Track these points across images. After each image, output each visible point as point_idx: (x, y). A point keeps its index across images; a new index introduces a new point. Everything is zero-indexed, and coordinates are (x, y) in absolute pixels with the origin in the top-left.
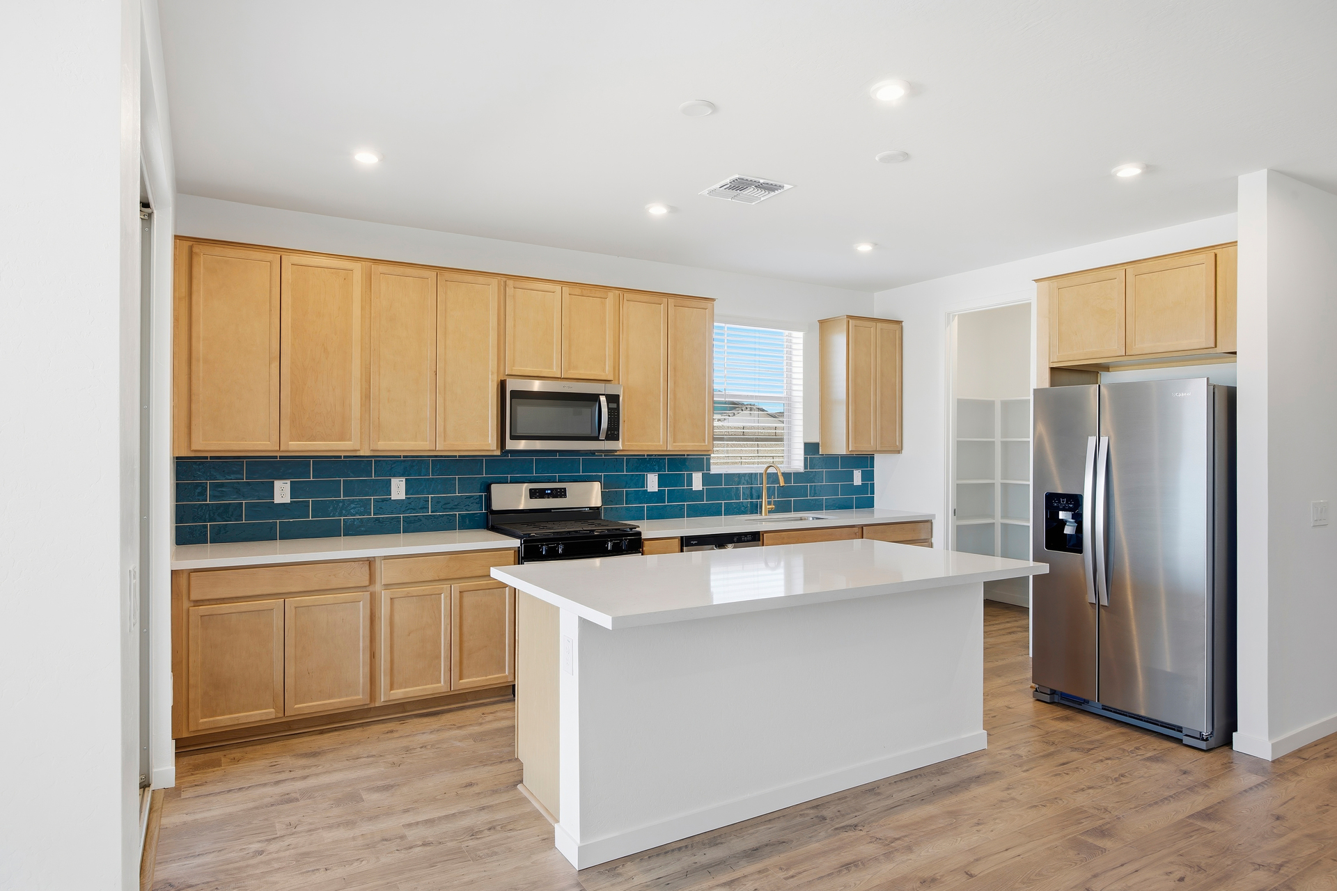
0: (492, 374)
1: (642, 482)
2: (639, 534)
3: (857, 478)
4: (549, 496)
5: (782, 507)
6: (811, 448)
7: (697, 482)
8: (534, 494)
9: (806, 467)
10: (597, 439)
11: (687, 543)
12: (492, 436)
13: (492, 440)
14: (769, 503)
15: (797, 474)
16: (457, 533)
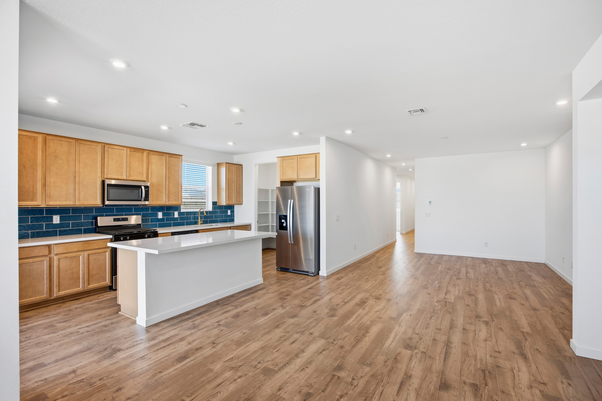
0: (99, 177)
1: (156, 215)
2: (157, 232)
3: (229, 213)
4: (121, 221)
5: (205, 222)
6: (214, 203)
7: (176, 215)
8: (115, 220)
9: (213, 209)
10: (141, 200)
11: (173, 234)
12: (99, 200)
13: (99, 201)
14: (201, 221)
15: (210, 212)
16: (83, 235)
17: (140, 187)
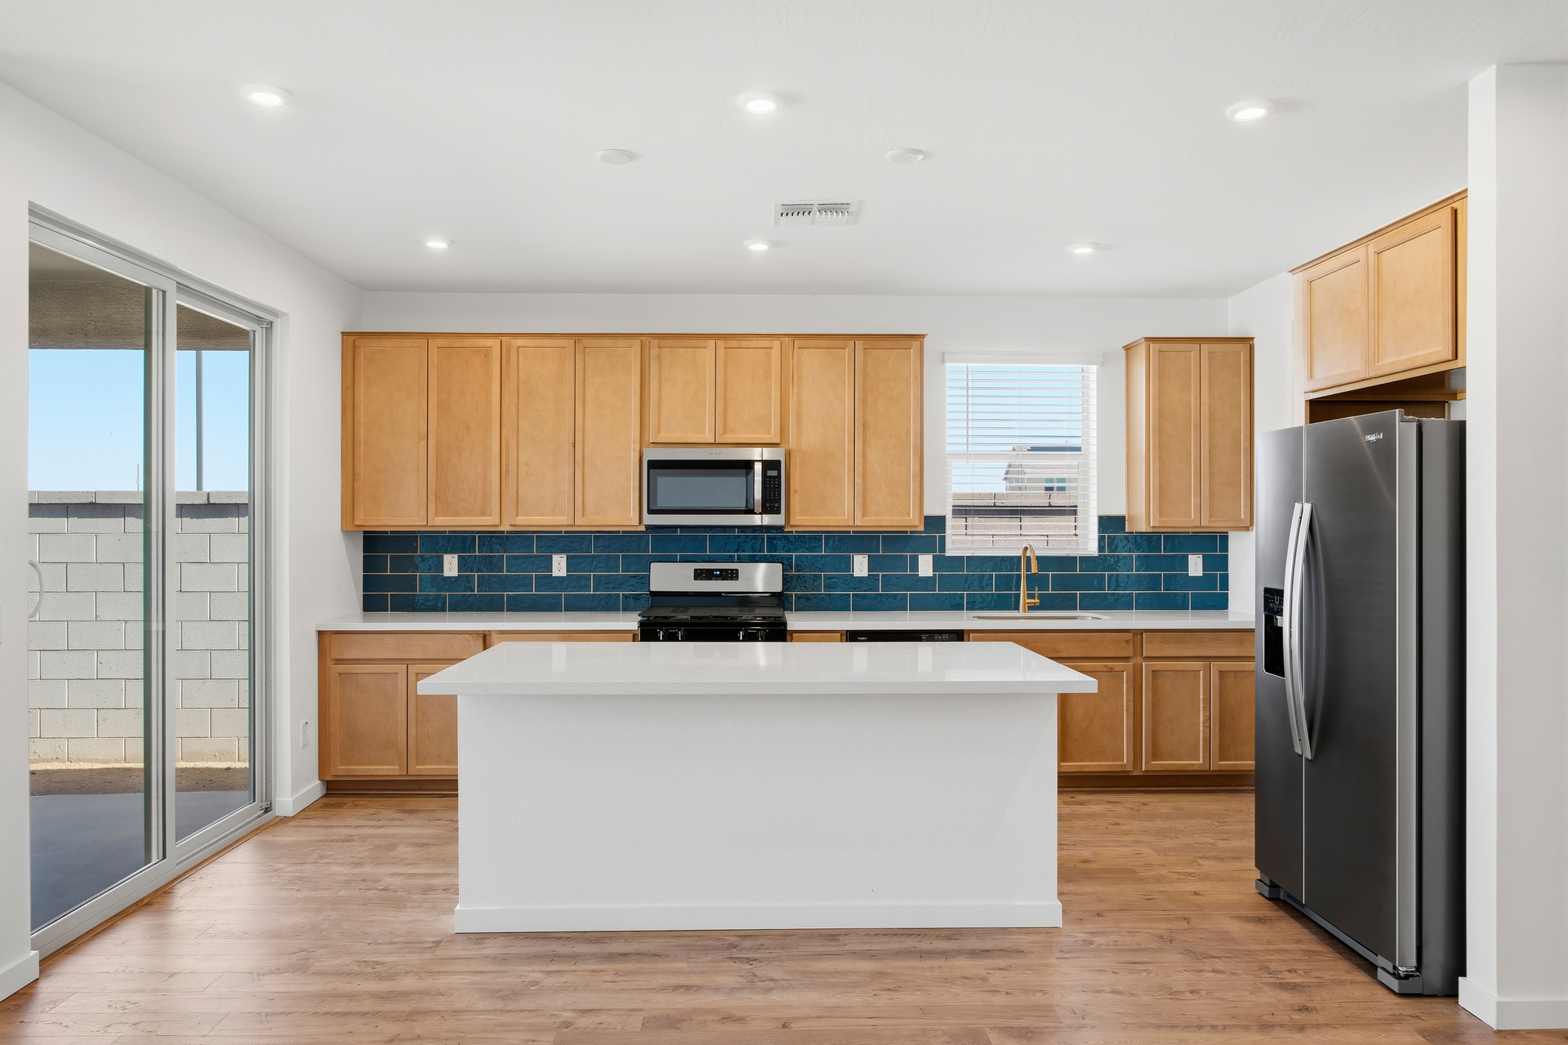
0: (635, 442)
1: (848, 564)
2: (785, 624)
3: (1195, 565)
4: (717, 577)
6: (1110, 524)
7: (926, 566)
8: (699, 575)
9: (1101, 549)
10: (751, 511)
12: (634, 510)
13: (634, 515)
14: (1031, 596)
15: (1086, 561)
16: (621, 615)
17: (748, 465)
